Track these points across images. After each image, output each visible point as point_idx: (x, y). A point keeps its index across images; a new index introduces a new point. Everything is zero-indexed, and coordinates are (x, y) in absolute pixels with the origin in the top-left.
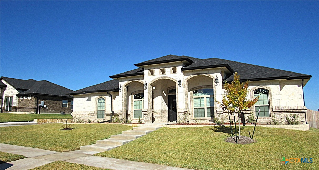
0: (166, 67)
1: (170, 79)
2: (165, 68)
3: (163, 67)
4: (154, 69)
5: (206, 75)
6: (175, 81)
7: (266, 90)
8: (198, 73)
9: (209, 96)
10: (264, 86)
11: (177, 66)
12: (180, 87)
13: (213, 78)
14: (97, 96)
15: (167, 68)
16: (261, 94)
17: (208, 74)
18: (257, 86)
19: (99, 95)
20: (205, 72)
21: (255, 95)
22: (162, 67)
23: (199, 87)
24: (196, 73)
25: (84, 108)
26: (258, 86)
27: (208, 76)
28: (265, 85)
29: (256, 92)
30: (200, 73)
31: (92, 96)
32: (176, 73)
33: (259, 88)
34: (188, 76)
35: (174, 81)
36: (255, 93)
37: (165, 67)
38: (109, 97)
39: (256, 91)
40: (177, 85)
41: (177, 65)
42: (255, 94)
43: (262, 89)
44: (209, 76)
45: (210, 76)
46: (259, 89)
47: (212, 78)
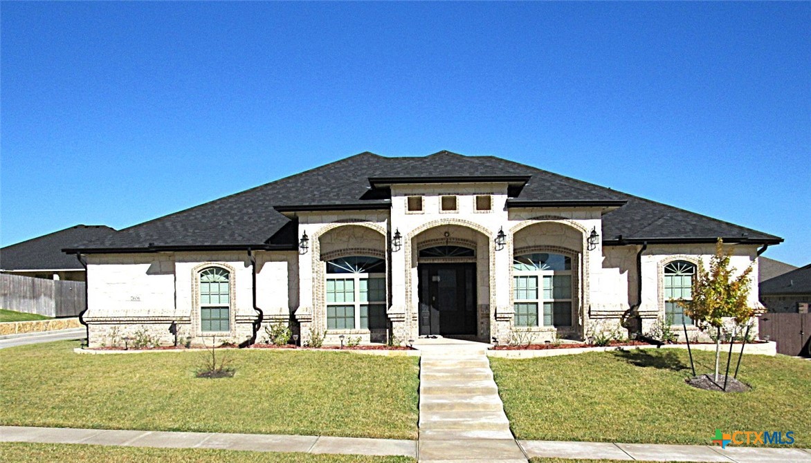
0: (459, 192)
1: (470, 226)
2: (458, 194)
3: (451, 192)
4: (424, 195)
5: (564, 222)
6: (487, 234)
7: (690, 264)
8: (546, 216)
9: (551, 273)
10: (688, 256)
11: (493, 194)
12: (500, 250)
13: (583, 232)
14: (199, 261)
15: (462, 195)
16: (679, 273)
17: (571, 220)
18: (673, 256)
19: (208, 258)
20: (563, 215)
21: (666, 276)
22: (449, 192)
23: (527, 248)
24: (539, 214)
25: (135, 299)
26: (676, 255)
27: (570, 224)
28: (691, 254)
29: (669, 269)
30: (549, 216)
31: (180, 261)
32: (491, 211)
33: (677, 259)
34: (517, 222)
35: (485, 232)
36: (667, 271)
37: (456, 192)
38: (246, 266)
39: (670, 266)
40: (492, 244)
41: (494, 190)
42: (665, 272)
43: (683, 262)
44: (573, 225)
45: (575, 227)
46: (675, 263)
47: (581, 230)
